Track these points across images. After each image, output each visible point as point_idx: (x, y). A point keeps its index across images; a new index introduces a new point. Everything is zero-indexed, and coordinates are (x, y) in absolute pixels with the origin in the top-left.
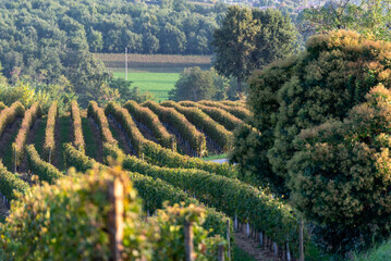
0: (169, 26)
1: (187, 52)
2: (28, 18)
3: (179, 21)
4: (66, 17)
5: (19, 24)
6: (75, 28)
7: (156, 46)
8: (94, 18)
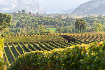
0: (48, 21)
1: (50, 25)
2: (27, 20)
3: (49, 20)
4: (32, 20)
5: (26, 21)
6: (34, 22)
7: (46, 24)
8: (37, 20)
